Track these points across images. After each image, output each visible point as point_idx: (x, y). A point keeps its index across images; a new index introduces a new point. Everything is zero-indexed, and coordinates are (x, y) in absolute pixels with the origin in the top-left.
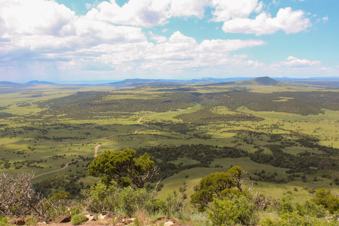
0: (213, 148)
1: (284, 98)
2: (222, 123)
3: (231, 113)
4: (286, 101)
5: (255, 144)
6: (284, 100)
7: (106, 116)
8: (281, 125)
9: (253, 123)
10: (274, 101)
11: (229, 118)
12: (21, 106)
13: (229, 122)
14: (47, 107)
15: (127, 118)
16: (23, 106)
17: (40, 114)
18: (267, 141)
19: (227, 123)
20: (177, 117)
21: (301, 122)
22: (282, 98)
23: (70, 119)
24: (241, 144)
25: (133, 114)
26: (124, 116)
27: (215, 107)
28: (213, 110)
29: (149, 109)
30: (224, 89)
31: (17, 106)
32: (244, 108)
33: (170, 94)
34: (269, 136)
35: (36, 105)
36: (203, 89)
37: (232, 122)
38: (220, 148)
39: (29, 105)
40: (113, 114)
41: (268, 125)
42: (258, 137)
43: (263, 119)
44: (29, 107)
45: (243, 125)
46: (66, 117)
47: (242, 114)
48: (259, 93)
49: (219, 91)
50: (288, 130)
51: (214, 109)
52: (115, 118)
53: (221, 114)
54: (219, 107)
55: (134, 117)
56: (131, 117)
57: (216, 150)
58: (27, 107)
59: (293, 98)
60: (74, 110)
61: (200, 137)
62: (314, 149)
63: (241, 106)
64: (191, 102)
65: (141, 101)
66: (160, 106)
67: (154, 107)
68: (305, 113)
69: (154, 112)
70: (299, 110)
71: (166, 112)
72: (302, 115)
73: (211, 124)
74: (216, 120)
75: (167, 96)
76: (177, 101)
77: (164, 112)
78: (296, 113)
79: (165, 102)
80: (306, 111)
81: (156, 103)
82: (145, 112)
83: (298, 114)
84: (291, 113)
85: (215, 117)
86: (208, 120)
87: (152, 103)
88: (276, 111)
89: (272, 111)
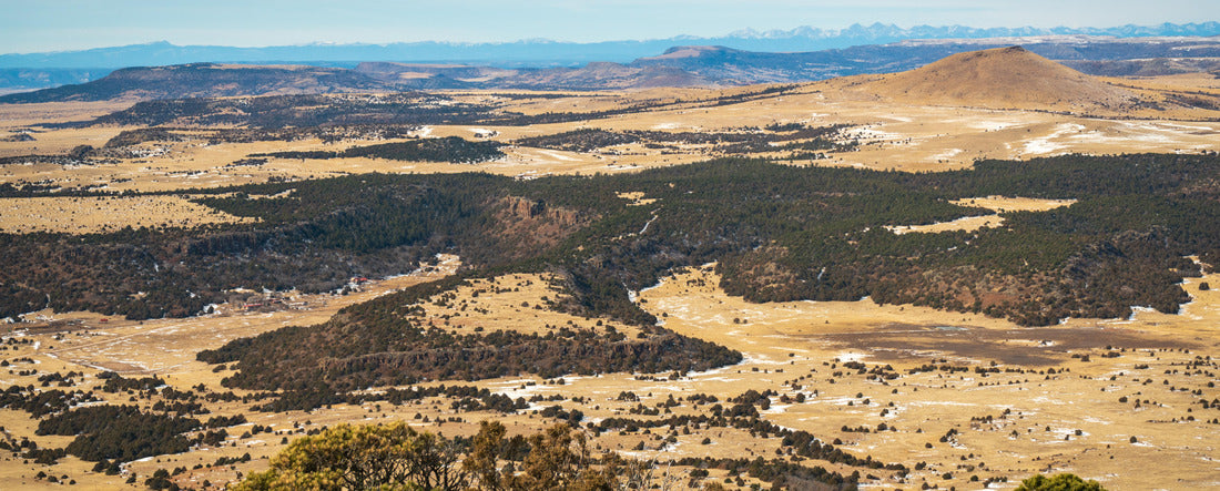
2: (438, 385)
3: (538, 324)
4: (986, 226)
6: (977, 223)
10: (899, 229)
11: (505, 353)
13: (486, 391)
19: (464, 392)
20: (226, 354)
27: (480, 284)
28: (442, 303)
32: (698, 284)
47: (601, 327)
50: (785, 432)
51: (465, 293)
53: (468, 330)
54: (508, 279)
63: (697, 264)
64: (404, 241)
65: (44, 248)
66: (170, 272)
67: (125, 286)
68: (1046, 310)
69: (113, 318)
70: (1011, 288)
71: (192, 314)
72: (1024, 323)
73: (355, 401)
74: (417, 374)
75: (253, 209)
76: (292, 242)
77: (183, 316)
78: (988, 312)
79: (204, 246)
80: (1056, 293)
81: (147, 259)
82: (60, 317)
83: (999, 315)
84: (962, 309)
85: (415, 352)
86: (364, 375)
87: (114, 255)
88: (881, 300)
89: (857, 298)
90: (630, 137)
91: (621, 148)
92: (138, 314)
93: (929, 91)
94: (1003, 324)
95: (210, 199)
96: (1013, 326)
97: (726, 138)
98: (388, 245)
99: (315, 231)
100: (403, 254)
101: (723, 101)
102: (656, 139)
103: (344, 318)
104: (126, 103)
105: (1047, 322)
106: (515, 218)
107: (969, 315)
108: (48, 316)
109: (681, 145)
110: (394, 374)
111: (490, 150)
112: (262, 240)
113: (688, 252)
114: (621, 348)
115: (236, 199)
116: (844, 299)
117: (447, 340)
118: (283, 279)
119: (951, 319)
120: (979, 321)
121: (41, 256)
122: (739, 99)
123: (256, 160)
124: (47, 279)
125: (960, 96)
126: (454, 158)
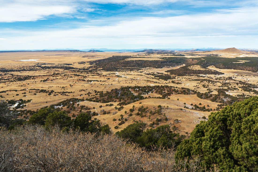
0: (174, 88)
1: (242, 61)
2: (194, 75)
3: (202, 69)
4: (243, 63)
5: (208, 88)
6: (242, 62)
7: (125, 70)
8: (234, 77)
9: (215, 76)
10: (234, 63)
11: (200, 72)
12: (80, 63)
13: (199, 75)
14: (94, 64)
15: (137, 71)
16: (81, 64)
17: (88, 68)
18: (218, 87)
19: (197, 75)
20: (168, 71)
21: (250, 76)
22: (241, 61)
23: (104, 71)
24: (199, 88)
25: (142, 69)
26: (136, 70)
27: (193, 66)
28: (190, 67)
29: (152, 66)
30: (203, 55)
31: (78, 63)
32: (213, 67)
33: (167, 58)
34: (221, 84)
35: (89, 63)
36: (189, 55)
37: (201, 75)
38: (179, 88)
39: (85, 63)
40: (129, 69)
41: (225, 77)
42: (213, 84)
43: (223, 74)
44: (84, 64)
45: (207, 77)
46: (102, 70)
47: (209, 70)
48: (225, 58)
49: (200, 57)
50: (238, 81)
51: (192, 66)
52: (130, 71)
53: (195, 69)
54: (195, 66)
55: (141, 71)
56: (140, 71)
57: (175, 89)
58: (83, 64)
59: (249, 61)
60: (108, 66)
61: (175, 82)
62: (250, 93)
63: (211, 65)
64: (179, 63)
65: (148, 62)
66: (159, 64)
67: (155, 65)
68: (255, 71)
69: (154, 68)
70: (251, 68)
71: (162, 68)
72: (253, 72)
73: (186, 76)
74: (191, 74)
75: (165, 59)
76: (170, 62)
77: (161, 68)
78: (248, 71)
79: (162, 62)
80: (256, 69)
81: (157, 63)
82: (149, 68)
83: (250, 71)
84: (245, 70)
85: (190, 71)
86: (185, 73)
87: (154, 63)
88: (234, 69)
89: (231, 69)
90: (197, 55)
91: (196, 56)
92: (157, 68)
93: (225, 52)
94: (250, 72)
95: (160, 58)
96: (252, 72)
97: (206, 55)
98: (178, 63)
99: (171, 61)
100: (180, 64)
101: (204, 52)
102: (199, 55)
103: (181, 68)
104: (145, 52)
105: (256, 72)
106: (190, 61)
107: (246, 71)
108: (148, 68)
109: (202, 56)
110: (188, 73)
111: (184, 55)
112: (167, 62)
113: (210, 64)
114: (212, 72)
115: (163, 58)
116: (230, 69)
117: (193, 70)
118: (169, 65)
119: (244, 71)
120: (247, 71)
121: (147, 63)
122: (205, 52)
123: (162, 56)
124: (148, 65)
125: (228, 52)
126: (180, 56)
